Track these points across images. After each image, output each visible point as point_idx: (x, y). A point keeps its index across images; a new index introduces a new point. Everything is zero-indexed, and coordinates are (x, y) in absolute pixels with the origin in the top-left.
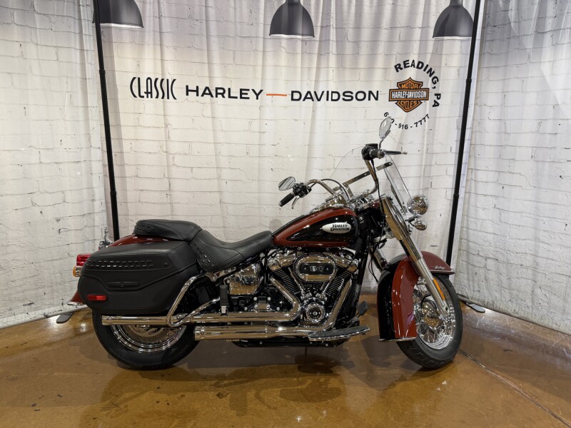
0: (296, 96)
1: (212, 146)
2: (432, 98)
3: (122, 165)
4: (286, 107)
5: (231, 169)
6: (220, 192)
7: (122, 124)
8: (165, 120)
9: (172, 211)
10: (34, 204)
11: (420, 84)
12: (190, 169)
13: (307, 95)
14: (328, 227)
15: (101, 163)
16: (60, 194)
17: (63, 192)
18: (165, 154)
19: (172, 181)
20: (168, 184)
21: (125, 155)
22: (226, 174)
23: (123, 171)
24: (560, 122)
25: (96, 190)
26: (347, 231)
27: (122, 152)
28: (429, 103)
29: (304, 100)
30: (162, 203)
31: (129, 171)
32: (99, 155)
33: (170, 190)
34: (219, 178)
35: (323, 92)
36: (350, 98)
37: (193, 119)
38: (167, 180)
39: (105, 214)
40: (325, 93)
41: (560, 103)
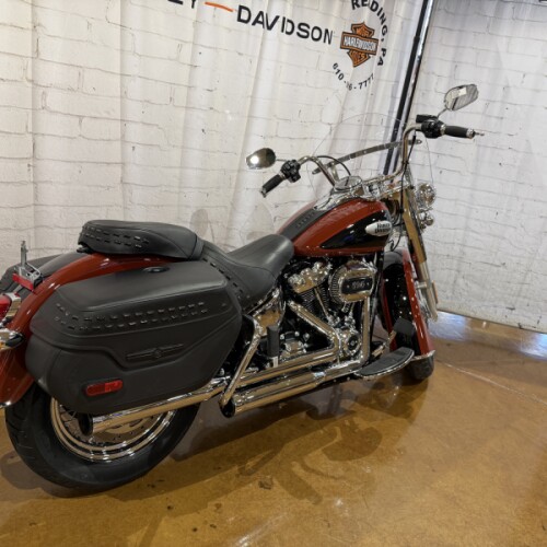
0: (244, 15)
1: (117, 80)
2: (379, 53)
4: (230, 30)
5: (144, 123)
6: (123, 165)
8: (34, 14)
9: (36, 197)
11: (371, 31)
12: (78, 119)
13: (258, 17)
14: (371, 227)
18: (30, 85)
19: (40, 139)
20: (31, 146)
22: (135, 133)
24: (508, 106)
28: (375, 59)
29: (254, 24)
30: (21, 183)
33: (34, 157)
34: (123, 140)
35: (277, 18)
36: (305, 34)
38: (30, 137)
40: (280, 20)
41: (511, 84)
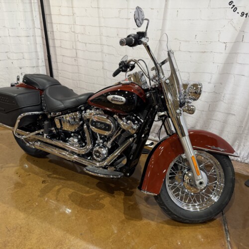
3: (54, 39)
5: (108, 45)
6: (103, 62)
7: (52, 13)
8: (73, 10)
9: (78, 70)
10: (9, 58)
12: (85, 44)
14: (110, 97)
15: (41, 37)
16: (21, 54)
17: (22, 53)
18: (73, 33)
19: (78, 51)
20: (75, 53)
21: (55, 33)
22: (106, 49)
23: (54, 43)
25: (39, 53)
26: (122, 103)
27: (53, 31)
30: (73, 65)
31: (57, 43)
32: (39, 32)
33: (77, 57)
34: (102, 52)
37: (86, 10)
38: (75, 51)
39: (45, 68)
